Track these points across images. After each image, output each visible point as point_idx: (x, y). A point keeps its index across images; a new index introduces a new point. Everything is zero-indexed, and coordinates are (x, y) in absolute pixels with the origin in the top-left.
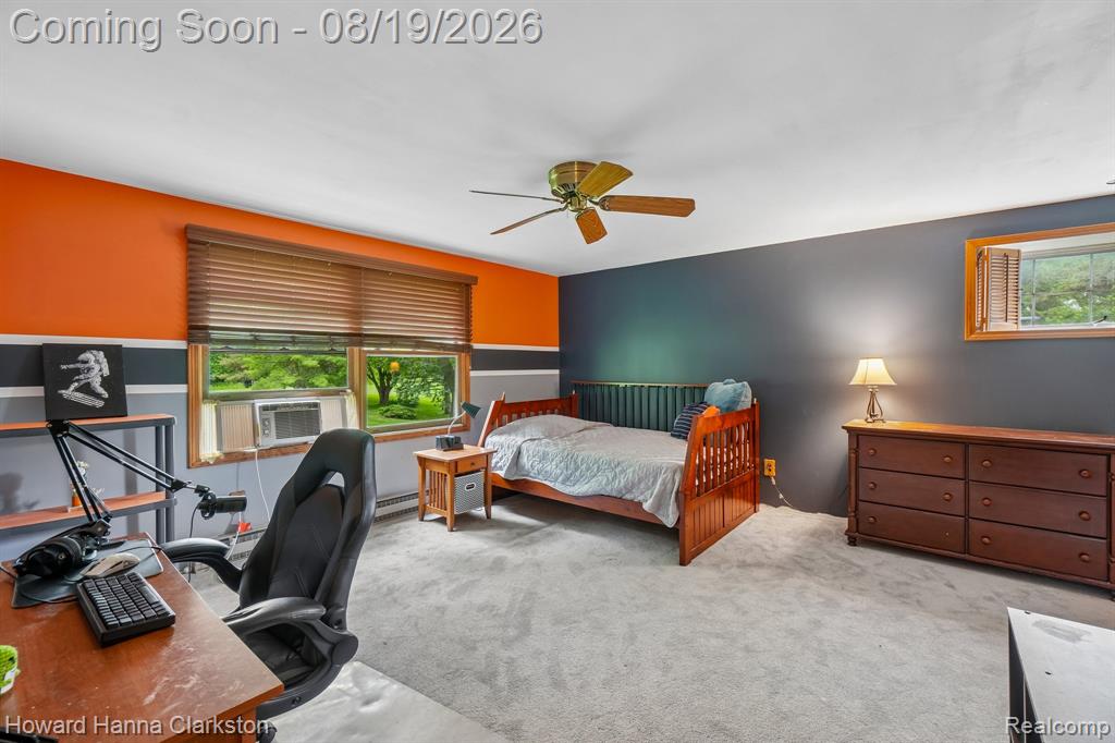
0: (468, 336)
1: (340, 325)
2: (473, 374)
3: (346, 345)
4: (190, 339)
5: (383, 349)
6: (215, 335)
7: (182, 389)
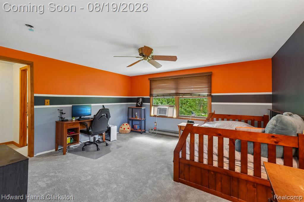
0: (210, 91)
1: (173, 91)
2: (212, 103)
3: (175, 96)
4: (150, 96)
5: (184, 96)
6: (154, 95)
7: (149, 104)
